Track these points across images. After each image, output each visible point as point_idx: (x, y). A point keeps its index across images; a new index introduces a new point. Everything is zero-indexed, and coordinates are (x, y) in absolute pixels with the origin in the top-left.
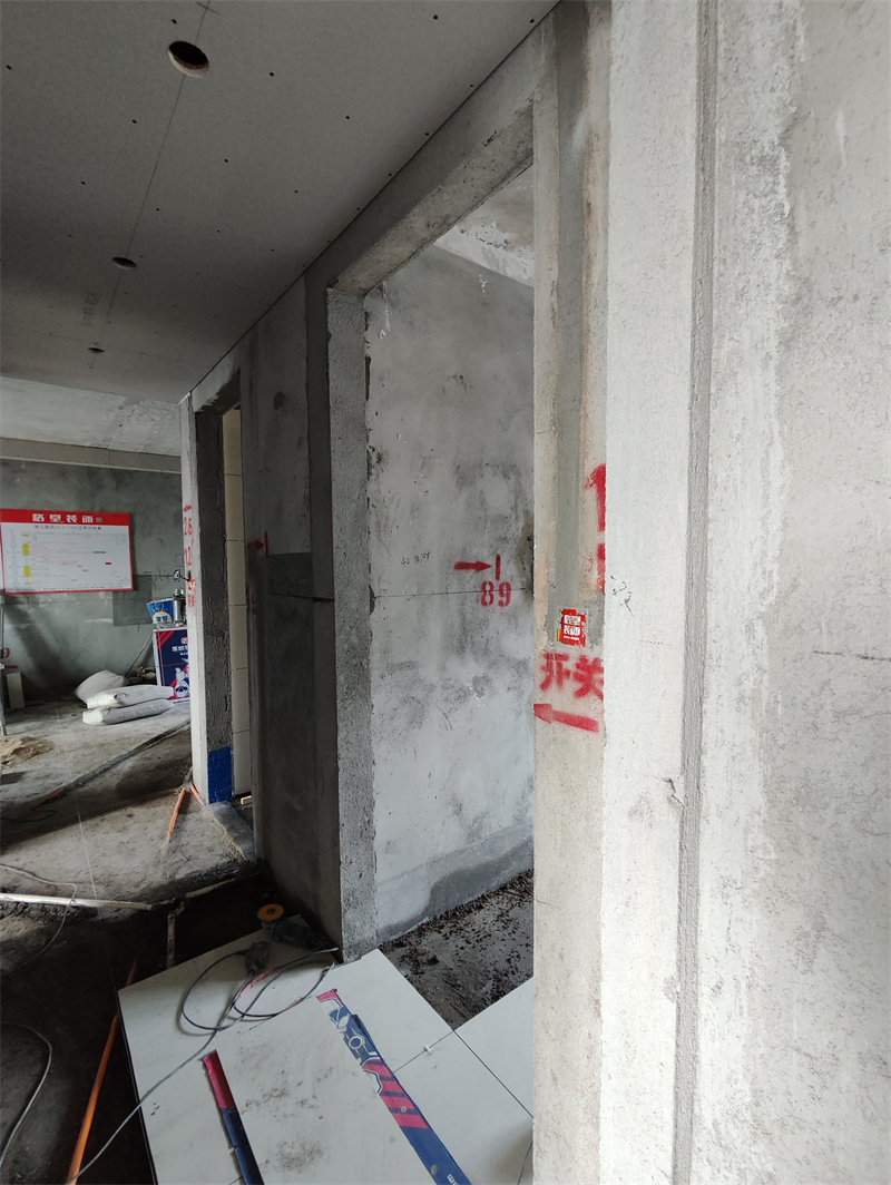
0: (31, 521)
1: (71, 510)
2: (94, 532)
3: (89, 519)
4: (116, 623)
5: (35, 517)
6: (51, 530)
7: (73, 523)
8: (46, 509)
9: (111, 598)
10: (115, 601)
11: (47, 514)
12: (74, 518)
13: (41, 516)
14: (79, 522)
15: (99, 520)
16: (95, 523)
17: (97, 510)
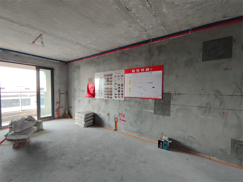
0: (131, 72)
1: (143, 67)
2: (149, 74)
3: (148, 69)
4: (155, 113)
5: (133, 71)
6: (136, 75)
7: (143, 72)
8: (136, 68)
9: (153, 102)
10: (155, 103)
11: (135, 69)
12: (143, 70)
13: (134, 70)
14: (145, 71)
15: (151, 69)
16: (150, 71)
17: (151, 65)
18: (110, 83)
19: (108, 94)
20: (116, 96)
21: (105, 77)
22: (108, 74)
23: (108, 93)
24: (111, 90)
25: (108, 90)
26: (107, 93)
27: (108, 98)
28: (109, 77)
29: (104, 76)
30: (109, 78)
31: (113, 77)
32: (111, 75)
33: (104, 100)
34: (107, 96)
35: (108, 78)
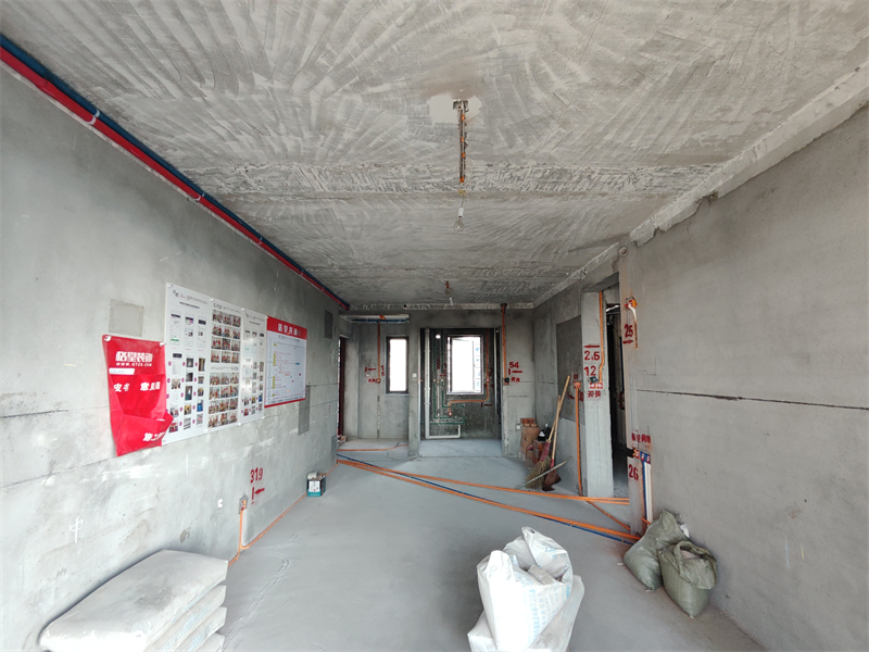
1: (291, 323)
2: (297, 344)
3: (296, 332)
4: (299, 433)
5: (280, 327)
6: (283, 341)
9: (298, 408)
10: (300, 410)
11: (283, 325)
12: (291, 330)
14: (293, 334)
15: (299, 333)
16: (298, 336)
18: (231, 354)
19: (223, 408)
20: (247, 407)
21: (217, 324)
22: (228, 312)
23: (225, 399)
24: (234, 385)
25: (224, 386)
26: (220, 400)
27: (223, 424)
28: (232, 328)
29: (214, 317)
30: (231, 334)
31: (242, 330)
32: (237, 323)
33: (209, 437)
34: (219, 414)
35: (227, 331)
